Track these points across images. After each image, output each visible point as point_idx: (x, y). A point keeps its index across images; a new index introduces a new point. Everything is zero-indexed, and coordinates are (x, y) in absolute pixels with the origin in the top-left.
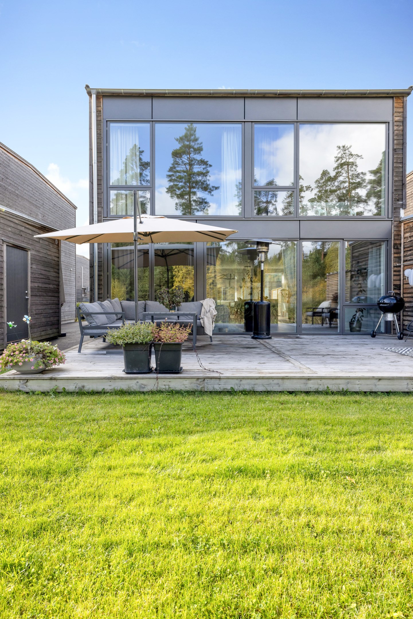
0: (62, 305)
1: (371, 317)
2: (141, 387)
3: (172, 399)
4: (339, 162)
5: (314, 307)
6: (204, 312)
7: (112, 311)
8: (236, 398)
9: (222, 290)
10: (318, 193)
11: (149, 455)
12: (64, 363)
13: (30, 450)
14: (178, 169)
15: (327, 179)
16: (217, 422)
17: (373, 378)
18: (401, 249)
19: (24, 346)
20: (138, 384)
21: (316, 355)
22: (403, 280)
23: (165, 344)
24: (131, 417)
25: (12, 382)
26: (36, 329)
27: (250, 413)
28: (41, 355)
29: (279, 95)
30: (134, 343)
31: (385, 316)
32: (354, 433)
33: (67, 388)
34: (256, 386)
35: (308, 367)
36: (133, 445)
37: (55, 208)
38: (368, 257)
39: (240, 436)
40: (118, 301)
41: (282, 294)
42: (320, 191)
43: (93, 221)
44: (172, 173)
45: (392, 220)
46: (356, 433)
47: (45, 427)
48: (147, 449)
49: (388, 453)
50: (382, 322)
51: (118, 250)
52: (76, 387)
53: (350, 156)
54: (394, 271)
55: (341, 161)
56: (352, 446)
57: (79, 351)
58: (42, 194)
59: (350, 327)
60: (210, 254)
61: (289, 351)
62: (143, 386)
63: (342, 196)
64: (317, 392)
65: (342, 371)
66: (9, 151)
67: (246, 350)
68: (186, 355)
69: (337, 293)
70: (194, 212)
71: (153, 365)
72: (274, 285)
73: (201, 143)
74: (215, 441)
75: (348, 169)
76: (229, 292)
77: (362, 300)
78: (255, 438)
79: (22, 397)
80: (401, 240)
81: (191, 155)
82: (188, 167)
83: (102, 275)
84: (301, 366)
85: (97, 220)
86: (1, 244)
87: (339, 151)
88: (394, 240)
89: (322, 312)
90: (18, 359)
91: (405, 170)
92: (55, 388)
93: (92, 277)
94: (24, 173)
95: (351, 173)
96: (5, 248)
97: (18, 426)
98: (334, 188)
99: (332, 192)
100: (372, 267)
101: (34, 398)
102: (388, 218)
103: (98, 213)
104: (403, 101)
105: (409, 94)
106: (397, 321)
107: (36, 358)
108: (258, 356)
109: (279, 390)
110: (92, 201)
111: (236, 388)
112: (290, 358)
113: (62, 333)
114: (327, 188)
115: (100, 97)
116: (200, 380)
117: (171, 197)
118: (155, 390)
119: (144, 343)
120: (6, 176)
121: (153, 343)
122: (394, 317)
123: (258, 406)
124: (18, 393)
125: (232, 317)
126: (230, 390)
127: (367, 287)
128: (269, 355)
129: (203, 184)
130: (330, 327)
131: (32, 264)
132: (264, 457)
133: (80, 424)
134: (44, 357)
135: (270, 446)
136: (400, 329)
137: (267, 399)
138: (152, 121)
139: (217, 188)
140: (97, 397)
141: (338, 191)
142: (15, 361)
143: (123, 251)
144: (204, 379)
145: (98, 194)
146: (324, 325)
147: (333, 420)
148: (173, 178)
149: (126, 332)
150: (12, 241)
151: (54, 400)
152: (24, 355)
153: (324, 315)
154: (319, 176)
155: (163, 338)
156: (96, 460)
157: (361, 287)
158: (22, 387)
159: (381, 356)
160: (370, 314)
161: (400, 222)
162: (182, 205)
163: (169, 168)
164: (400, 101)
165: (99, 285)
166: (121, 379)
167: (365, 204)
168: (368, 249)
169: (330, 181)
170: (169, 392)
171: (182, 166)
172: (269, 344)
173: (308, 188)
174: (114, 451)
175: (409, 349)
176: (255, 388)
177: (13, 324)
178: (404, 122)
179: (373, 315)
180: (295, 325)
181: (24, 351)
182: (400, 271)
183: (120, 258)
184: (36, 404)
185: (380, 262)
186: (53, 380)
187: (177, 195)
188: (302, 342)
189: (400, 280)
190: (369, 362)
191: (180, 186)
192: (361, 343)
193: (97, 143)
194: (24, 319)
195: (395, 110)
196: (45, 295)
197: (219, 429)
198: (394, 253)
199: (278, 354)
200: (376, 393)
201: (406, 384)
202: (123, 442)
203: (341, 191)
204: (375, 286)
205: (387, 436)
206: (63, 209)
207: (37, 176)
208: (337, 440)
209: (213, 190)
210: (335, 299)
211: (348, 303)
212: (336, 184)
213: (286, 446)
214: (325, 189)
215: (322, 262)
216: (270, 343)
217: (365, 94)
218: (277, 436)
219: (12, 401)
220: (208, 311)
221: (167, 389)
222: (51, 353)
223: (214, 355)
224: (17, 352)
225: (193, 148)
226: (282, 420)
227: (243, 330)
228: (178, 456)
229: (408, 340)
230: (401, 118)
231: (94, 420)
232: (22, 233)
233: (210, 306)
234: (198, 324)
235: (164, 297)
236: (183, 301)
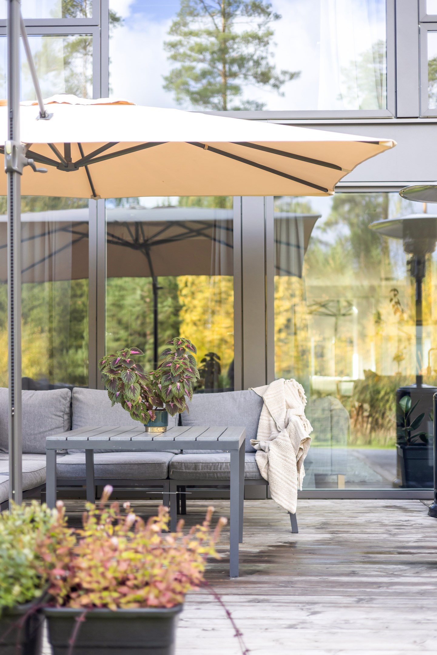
6: (270, 429)
14: (194, 26)
44: (178, 38)
60: (284, 239)
117: (177, 99)
129: (257, 63)
139: (294, 76)
148: (182, 50)
187: (193, 94)
191: (199, 72)
209: (282, 82)
220: (281, 423)
233: (289, 407)
234: (249, 468)
235: (125, 380)
236: (197, 390)
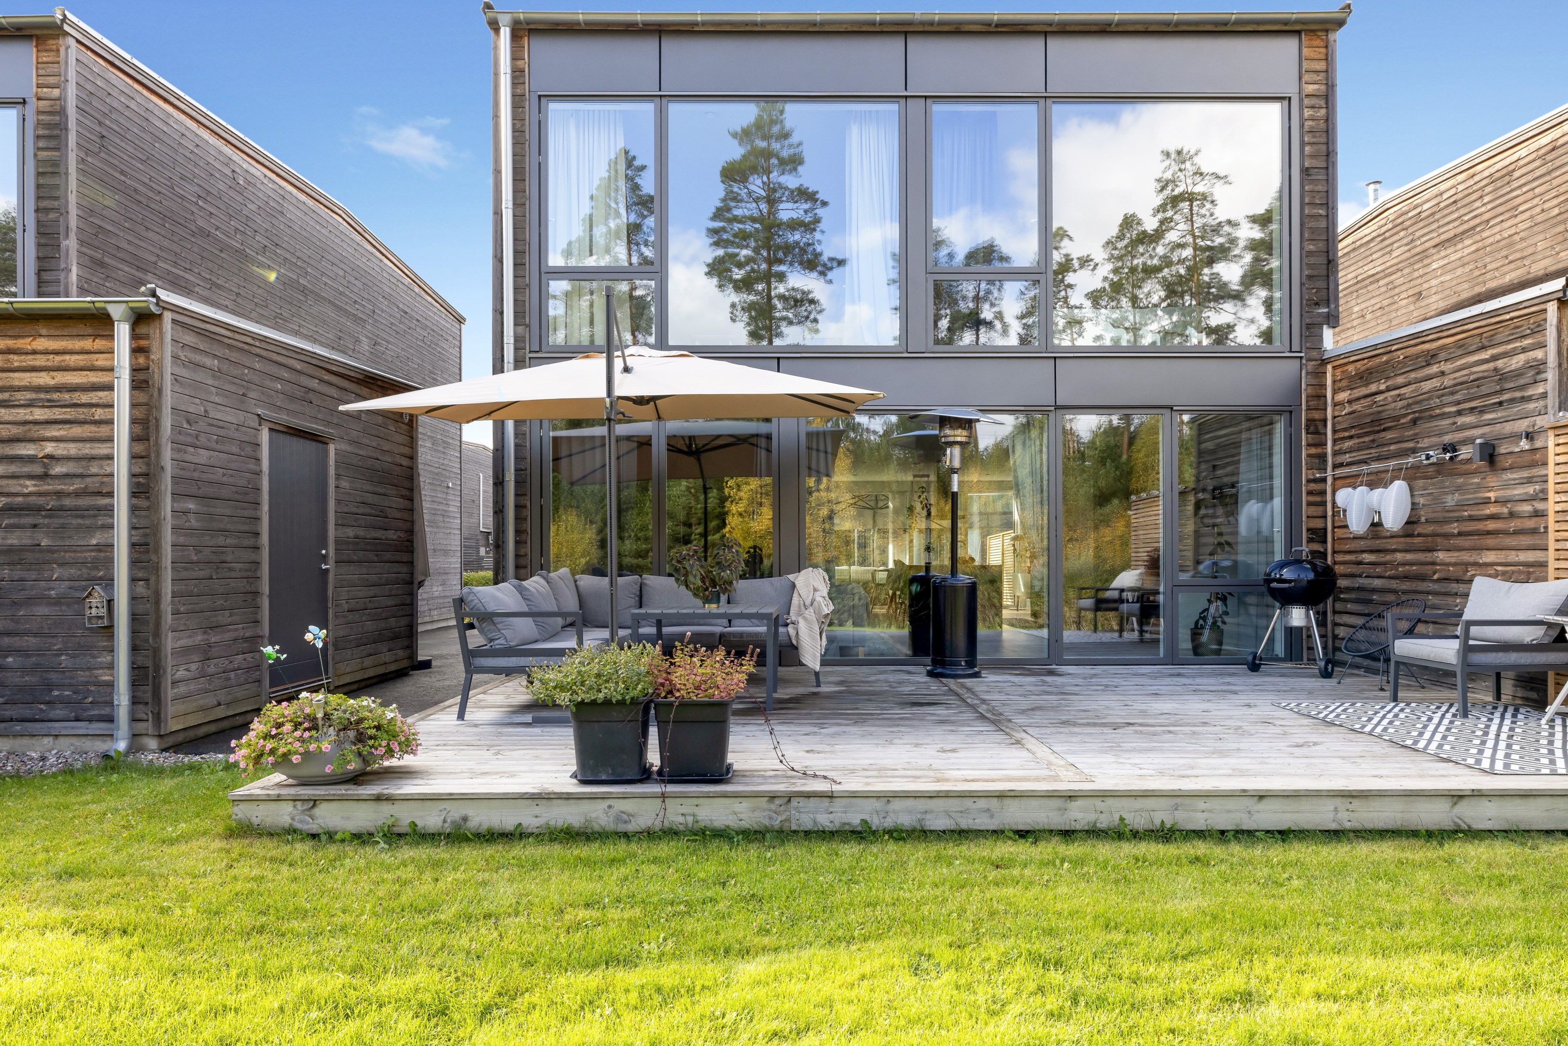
0: (421, 584)
1: (1248, 614)
2: (618, 819)
3: (703, 852)
4: (1167, 192)
5: (1099, 585)
6: (799, 607)
7: (552, 607)
8: (875, 850)
9: (856, 535)
10: (1111, 276)
11: (628, 1018)
12: (415, 754)
13: (310, 1003)
14: (738, 212)
15: (1134, 237)
16: (819, 921)
17: (1244, 794)
18: (1326, 434)
19: (308, 710)
20: (612, 812)
21: (1095, 725)
22: (1333, 515)
23: (685, 705)
24: (587, 905)
25: (273, 806)
26: (349, 652)
27: (907, 895)
28: (352, 734)
29: (997, 26)
30: (599, 701)
31: (1285, 615)
32: (1185, 952)
33: (420, 824)
34: (928, 816)
35: (1071, 760)
36: (587, 991)
37: (407, 322)
38: (1239, 454)
39: (877, 964)
40: (569, 575)
41: (1015, 550)
42: (1116, 271)
43: (503, 361)
44: (721, 224)
45: (1301, 358)
46: (1191, 954)
47: (355, 935)
48: (624, 1000)
49: (1272, 1010)
50: (1278, 627)
51: (569, 438)
52: (445, 821)
53: (1198, 178)
54: (1310, 493)
55: (1173, 190)
56: (1178, 991)
57: (461, 716)
58: (371, 284)
59: (1193, 640)
60: (815, 446)
61: (1023, 712)
62: (624, 817)
63: (1175, 284)
64: (1094, 833)
65: (1161, 773)
66: (283, 174)
67: (908, 711)
68: (748, 728)
69: (1157, 550)
70: (779, 327)
71: (654, 758)
72: (997, 521)
73: (800, 144)
74: (808, 978)
75: (1191, 210)
76: (875, 540)
77: (1225, 569)
78: (916, 970)
79: (300, 848)
80: (1326, 409)
81: (771, 176)
82: (764, 206)
83: (525, 507)
84: (1052, 758)
85: (512, 360)
86: (256, 425)
87: (1167, 162)
88: (1309, 409)
89: (1121, 601)
90: (289, 746)
91: (1335, 225)
92: (390, 822)
93: (499, 510)
94: (323, 231)
95: (1198, 222)
96: (265, 436)
97: (283, 935)
98: (1155, 261)
99: (1150, 271)
100: (1250, 481)
101: (332, 850)
102: (1291, 351)
103: (515, 341)
104: (1327, 41)
105: (1341, 23)
106: (1318, 625)
107: (339, 743)
108: (940, 730)
109: (992, 828)
110: (499, 307)
111: (875, 822)
112: (1024, 735)
113: (420, 658)
114: (1135, 262)
115: (521, 33)
116: (778, 802)
117: (720, 287)
118: (657, 829)
119: (628, 702)
120: (275, 239)
121: (651, 701)
122: (1308, 616)
123: (932, 874)
124: (290, 837)
125: (880, 610)
126: (859, 829)
127: (1236, 533)
128: (969, 726)
129: (803, 251)
130: (1142, 641)
131: (338, 476)
132: (936, 1025)
133: (450, 928)
134: (361, 738)
135: (955, 992)
136: (1324, 648)
137: (957, 853)
138: (661, 96)
139: (841, 263)
140: (500, 848)
141: (1166, 270)
142: (282, 750)
143: (582, 438)
144: (790, 797)
145: (516, 289)
146: (1125, 634)
147: (1129, 916)
148: (725, 237)
149: (579, 672)
150: (284, 418)
151: (386, 858)
152: (307, 734)
153: (1124, 607)
154: (1114, 231)
155: (678, 686)
156: (486, 1035)
157: (1220, 534)
158: (301, 822)
159: (1272, 727)
160: (1246, 605)
161: (1324, 362)
162: (749, 308)
163: (714, 210)
164: (1317, 42)
165: (518, 532)
166: (567, 797)
167: (1239, 303)
168: (1241, 432)
169: (1143, 243)
170: (696, 835)
171: (748, 205)
172: (973, 693)
173: (1085, 262)
174: (534, 1008)
175: (1347, 705)
176: (928, 823)
177: (277, 652)
178: (1330, 98)
179: (1253, 610)
180: (1045, 633)
181: (306, 725)
182: (1323, 493)
183: (574, 457)
184: (335, 868)
185: (1271, 467)
186: (385, 803)
187: (736, 281)
188: (1063, 685)
189: (1325, 517)
190: (1234, 746)
191: (743, 259)
192: (1220, 688)
193: (514, 155)
194: (309, 637)
195: (1306, 65)
196: (375, 559)
197: (823, 942)
198: (1308, 445)
199: (993, 722)
200: (1250, 833)
201: (1332, 808)
202: (562, 980)
203: (1173, 268)
204: (1259, 532)
205: (1272, 961)
206: (427, 323)
207: (358, 238)
208: (1137, 973)
209: (831, 269)
210: (1153, 565)
211: (1184, 577)
212: (1160, 250)
213: (999, 992)
214: (1129, 264)
215: (1125, 457)
216: (977, 689)
217: (1225, 23)
218: (975, 963)
219: (272, 860)
220: (808, 603)
221: (690, 825)
222: (378, 728)
223: (822, 726)
224: (288, 727)
225: (778, 159)
226: (992, 914)
227: (905, 650)
228: (706, 1021)
229: (1348, 680)
230: (1323, 87)
231: (487, 916)
232: (311, 395)
233: (815, 590)
234: (782, 638)
235: (689, 569)
236: (743, 577)
